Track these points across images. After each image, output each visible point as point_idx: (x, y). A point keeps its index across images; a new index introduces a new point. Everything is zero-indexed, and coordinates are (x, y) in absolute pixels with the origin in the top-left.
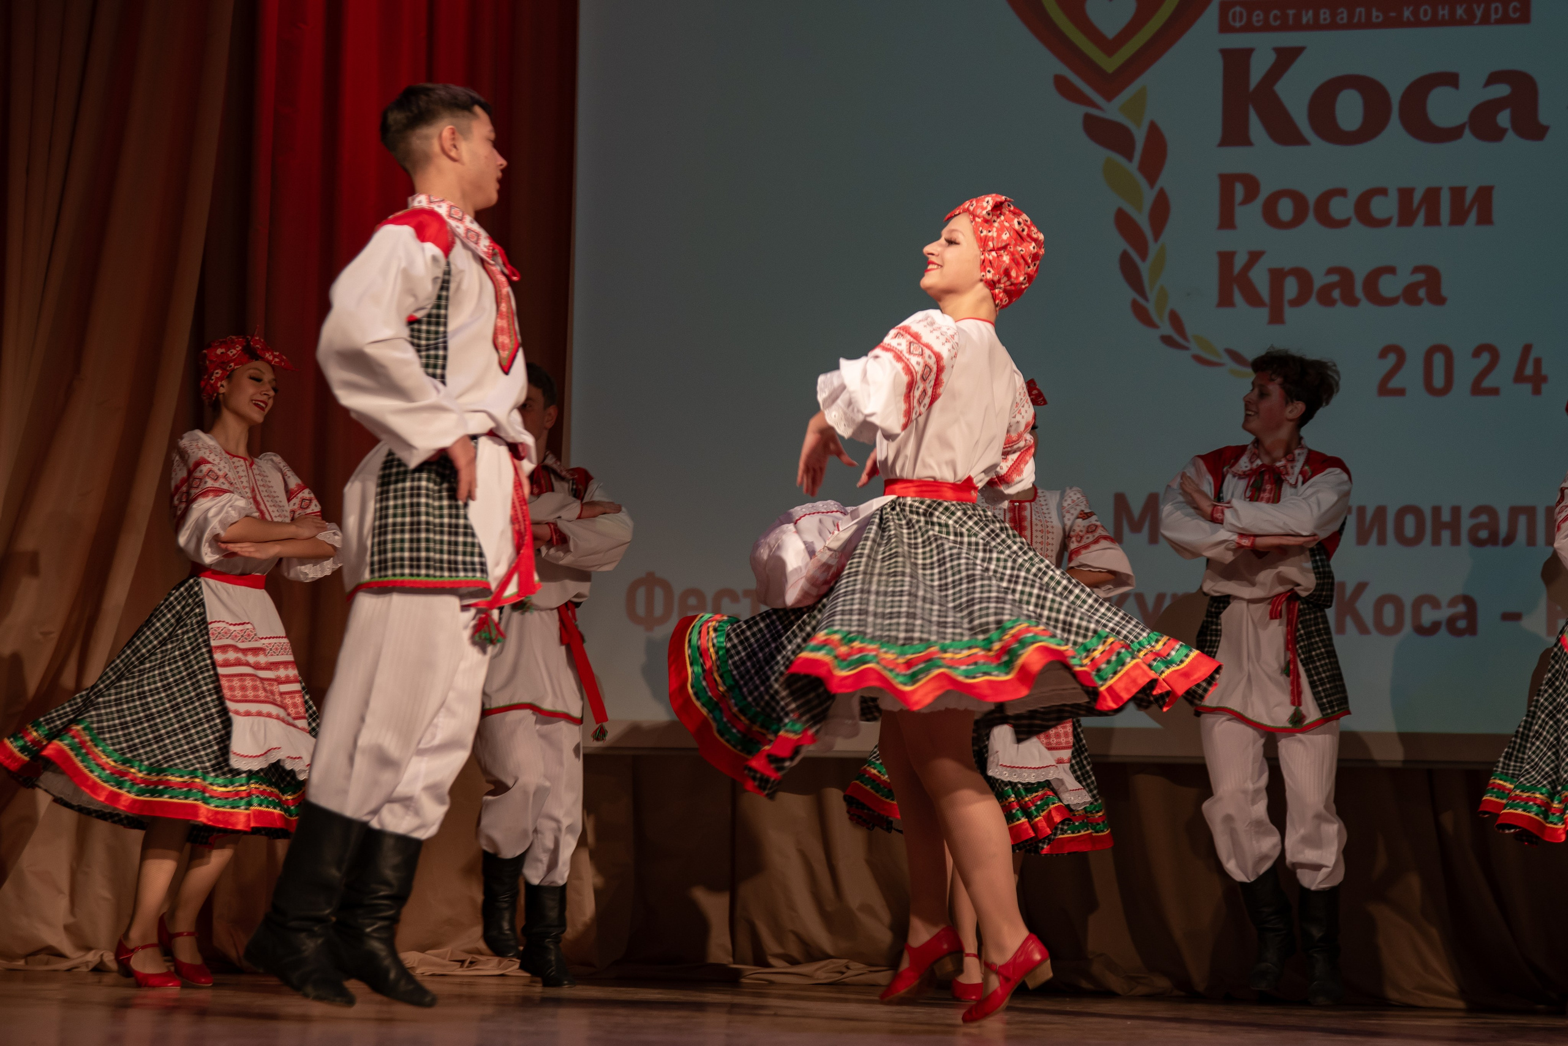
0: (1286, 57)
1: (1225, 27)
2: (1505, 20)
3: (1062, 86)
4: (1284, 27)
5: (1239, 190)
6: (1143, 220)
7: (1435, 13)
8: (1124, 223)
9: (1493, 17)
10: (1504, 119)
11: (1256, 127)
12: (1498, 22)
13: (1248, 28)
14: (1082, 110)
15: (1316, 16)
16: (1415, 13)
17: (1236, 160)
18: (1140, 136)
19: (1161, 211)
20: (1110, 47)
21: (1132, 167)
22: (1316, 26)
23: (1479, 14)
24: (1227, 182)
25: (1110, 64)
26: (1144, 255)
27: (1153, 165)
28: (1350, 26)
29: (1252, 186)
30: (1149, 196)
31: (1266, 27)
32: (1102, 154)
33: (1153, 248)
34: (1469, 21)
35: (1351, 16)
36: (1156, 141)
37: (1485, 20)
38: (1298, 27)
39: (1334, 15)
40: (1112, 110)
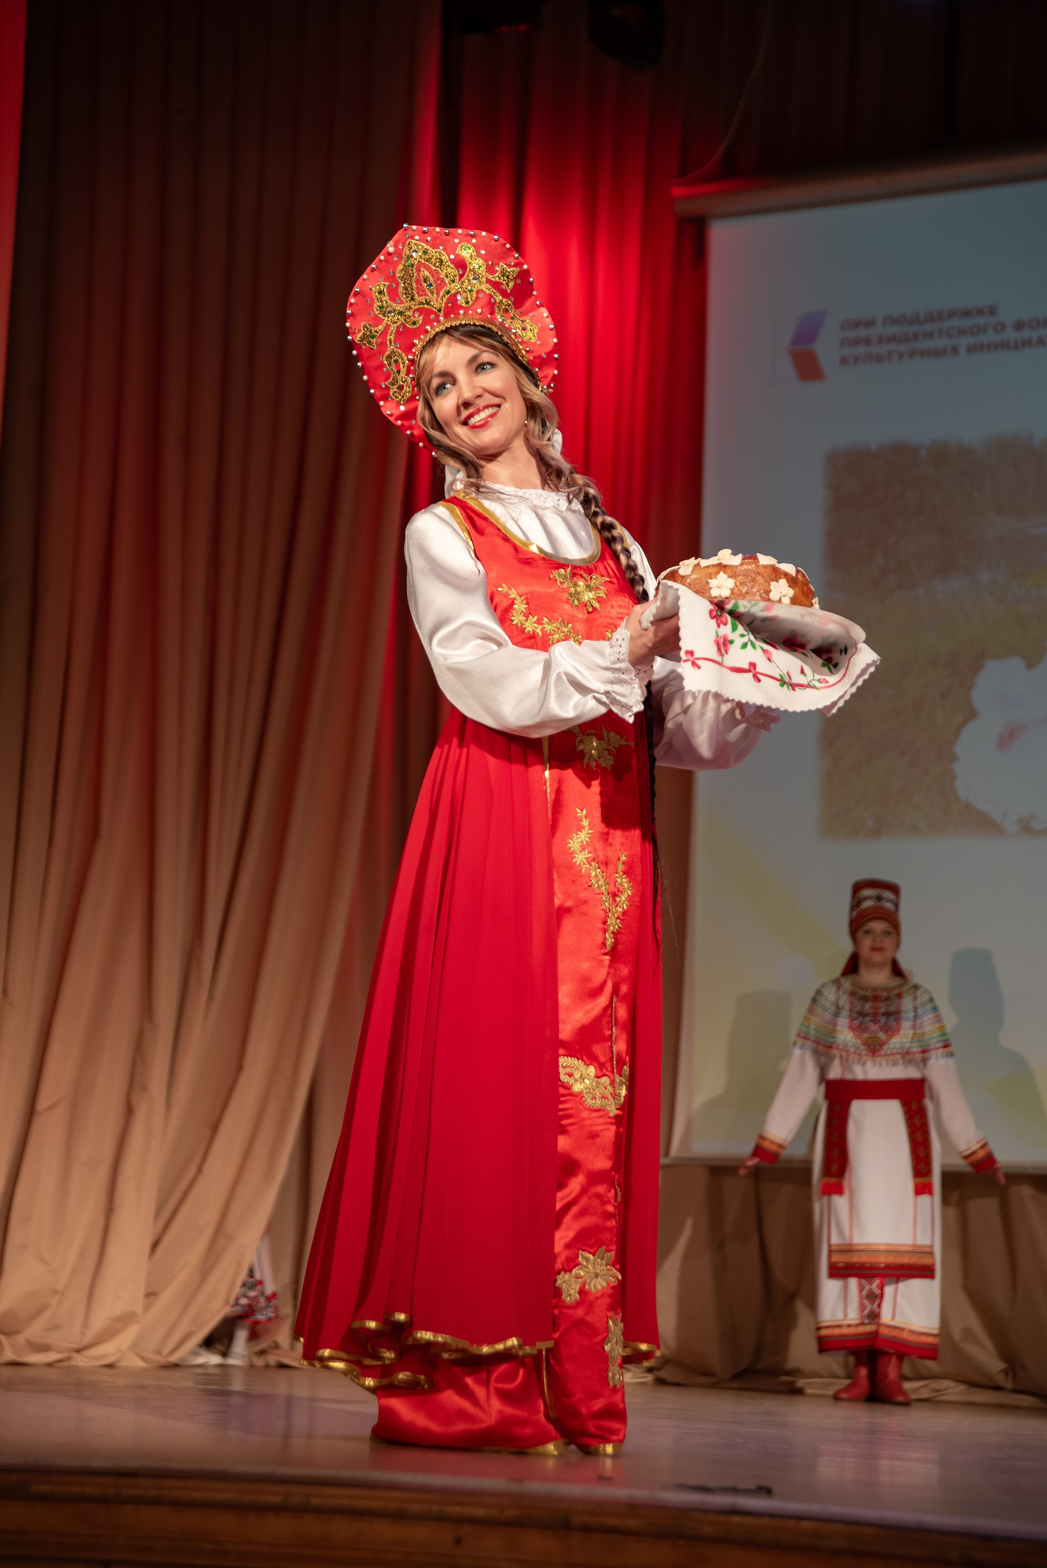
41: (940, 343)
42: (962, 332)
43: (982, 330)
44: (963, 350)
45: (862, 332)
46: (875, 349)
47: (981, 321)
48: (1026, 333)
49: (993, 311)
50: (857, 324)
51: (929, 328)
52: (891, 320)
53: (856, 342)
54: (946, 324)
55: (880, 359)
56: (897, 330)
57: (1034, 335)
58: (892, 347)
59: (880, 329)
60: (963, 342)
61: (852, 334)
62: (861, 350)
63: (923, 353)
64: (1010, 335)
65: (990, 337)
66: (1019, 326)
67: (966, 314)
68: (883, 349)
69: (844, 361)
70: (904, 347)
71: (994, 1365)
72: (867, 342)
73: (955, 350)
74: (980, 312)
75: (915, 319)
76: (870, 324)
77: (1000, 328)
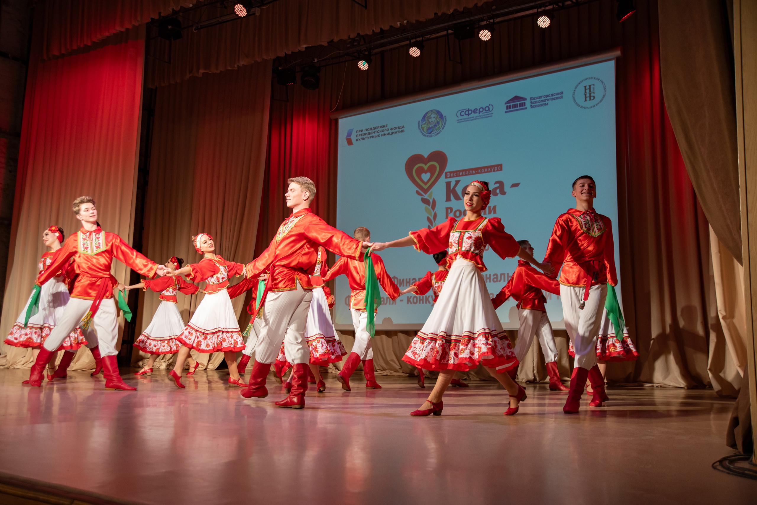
0: (457, 182)
1: (446, 177)
2: (498, 170)
3: (418, 193)
4: (457, 176)
5: (449, 210)
6: (432, 218)
7: (484, 170)
8: (429, 219)
9: (495, 170)
10: (498, 191)
11: (452, 197)
12: (496, 171)
13: (450, 177)
14: (420, 197)
15: (463, 173)
16: (481, 171)
17: (449, 205)
18: (431, 201)
19: (435, 216)
20: (426, 183)
21: (430, 208)
22: (463, 175)
23: (493, 170)
24: (447, 209)
25: (426, 187)
26: (432, 225)
27: (434, 207)
28: (469, 175)
29: (451, 209)
30: (433, 213)
31: (454, 177)
32: (425, 205)
33: (434, 224)
34: (491, 171)
35: (469, 173)
36: (434, 202)
37: (494, 171)
38: (459, 176)
39: (466, 173)
40: (426, 196)
41: (376, 134)
42: (380, 131)
43: (384, 130)
44: (380, 136)
45: (360, 133)
46: (363, 137)
47: (384, 128)
48: (393, 131)
49: (386, 126)
50: (359, 131)
51: (374, 131)
52: (366, 130)
53: (359, 135)
54: (377, 130)
55: (364, 139)
56: (367, 132)
57: (395, 131)
58: (366, 136)
59: (364, 132)
60: (381, 134)
61: (358, 134)
62: (360, 137)
63: (373, 137)
64: (390, 131)
65: (386, 132)
66: (392, 129)
67: (381, 127)
68: (364, 137)
69: (357, 140)
70: (369, 136)
71: (398, 367)
72: (361, 135)
73: (379, 136)
74: (384, 126)
75: (371, 129)
76: (362, 131)
77: (388, 130)
